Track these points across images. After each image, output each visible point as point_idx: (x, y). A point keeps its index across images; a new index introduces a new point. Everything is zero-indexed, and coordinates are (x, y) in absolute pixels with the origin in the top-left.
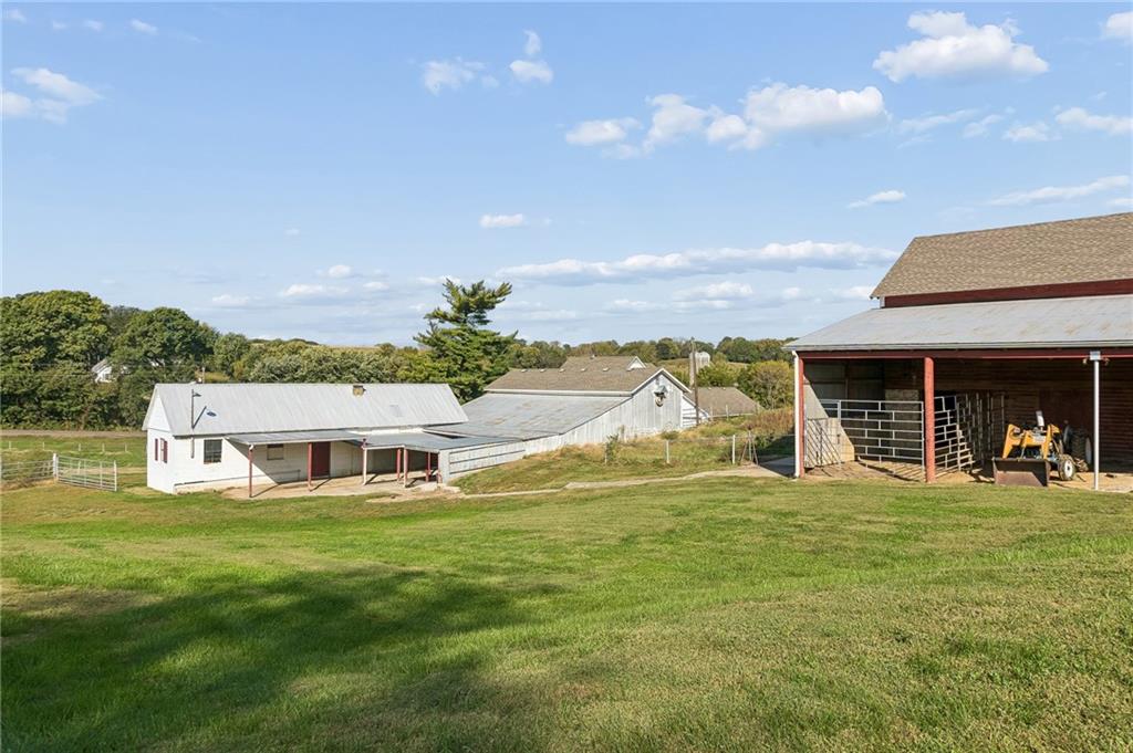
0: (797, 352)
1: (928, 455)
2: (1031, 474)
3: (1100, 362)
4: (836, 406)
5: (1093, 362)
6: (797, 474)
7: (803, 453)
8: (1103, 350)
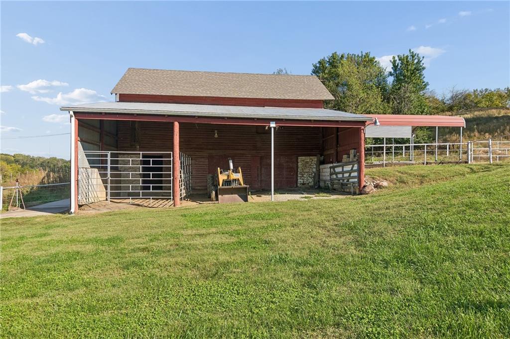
0: (74, 113)
1: (176, 188)
2: (236, 195)
3: (275, 128)
4: (106, 156)
5: (271, 128)
6: (73, 210)
7: (78, 194)
8: (277, 120)
